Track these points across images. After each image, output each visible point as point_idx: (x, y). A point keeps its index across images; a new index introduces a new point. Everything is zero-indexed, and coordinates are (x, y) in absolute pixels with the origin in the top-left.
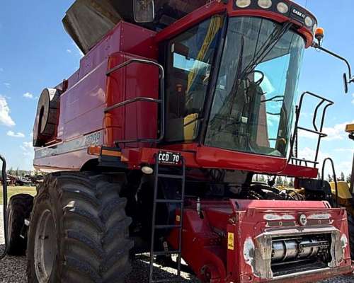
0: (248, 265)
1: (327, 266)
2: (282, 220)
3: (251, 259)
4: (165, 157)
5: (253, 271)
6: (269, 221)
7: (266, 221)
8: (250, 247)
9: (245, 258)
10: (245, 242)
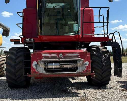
0: (34, 69)
1: (76, 72)
2: (51, 56)
3: (35, 67)
4: (28, 40)
5: (36, 70)
6: (44, 56)
7: (43, 56)
8: (35, 64)
9: (33, 66)
10: (33, 62)
